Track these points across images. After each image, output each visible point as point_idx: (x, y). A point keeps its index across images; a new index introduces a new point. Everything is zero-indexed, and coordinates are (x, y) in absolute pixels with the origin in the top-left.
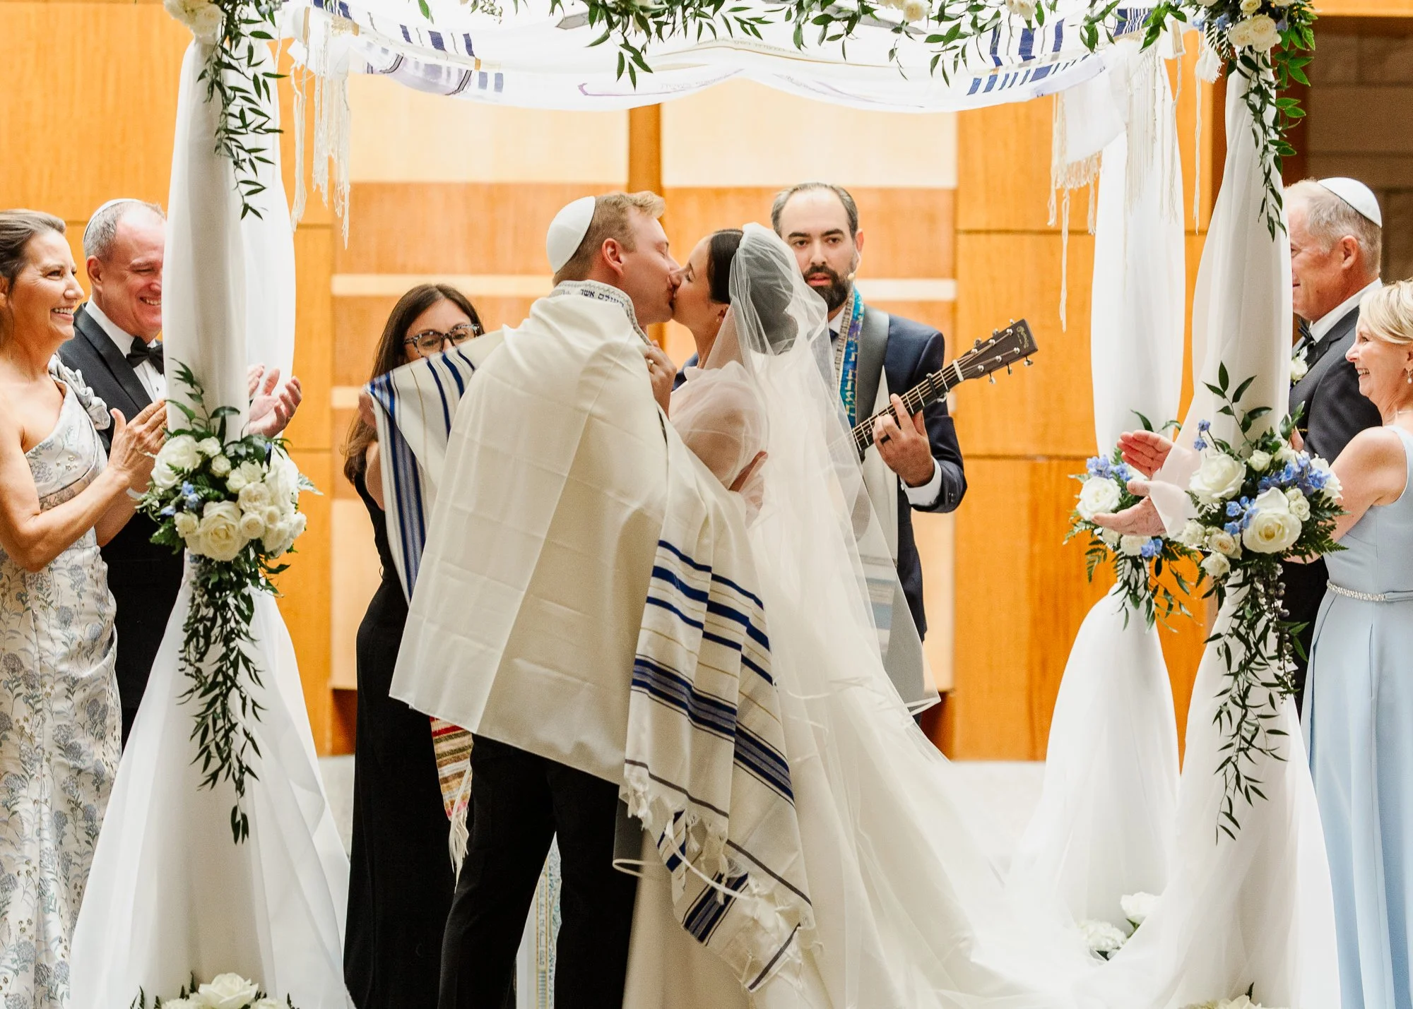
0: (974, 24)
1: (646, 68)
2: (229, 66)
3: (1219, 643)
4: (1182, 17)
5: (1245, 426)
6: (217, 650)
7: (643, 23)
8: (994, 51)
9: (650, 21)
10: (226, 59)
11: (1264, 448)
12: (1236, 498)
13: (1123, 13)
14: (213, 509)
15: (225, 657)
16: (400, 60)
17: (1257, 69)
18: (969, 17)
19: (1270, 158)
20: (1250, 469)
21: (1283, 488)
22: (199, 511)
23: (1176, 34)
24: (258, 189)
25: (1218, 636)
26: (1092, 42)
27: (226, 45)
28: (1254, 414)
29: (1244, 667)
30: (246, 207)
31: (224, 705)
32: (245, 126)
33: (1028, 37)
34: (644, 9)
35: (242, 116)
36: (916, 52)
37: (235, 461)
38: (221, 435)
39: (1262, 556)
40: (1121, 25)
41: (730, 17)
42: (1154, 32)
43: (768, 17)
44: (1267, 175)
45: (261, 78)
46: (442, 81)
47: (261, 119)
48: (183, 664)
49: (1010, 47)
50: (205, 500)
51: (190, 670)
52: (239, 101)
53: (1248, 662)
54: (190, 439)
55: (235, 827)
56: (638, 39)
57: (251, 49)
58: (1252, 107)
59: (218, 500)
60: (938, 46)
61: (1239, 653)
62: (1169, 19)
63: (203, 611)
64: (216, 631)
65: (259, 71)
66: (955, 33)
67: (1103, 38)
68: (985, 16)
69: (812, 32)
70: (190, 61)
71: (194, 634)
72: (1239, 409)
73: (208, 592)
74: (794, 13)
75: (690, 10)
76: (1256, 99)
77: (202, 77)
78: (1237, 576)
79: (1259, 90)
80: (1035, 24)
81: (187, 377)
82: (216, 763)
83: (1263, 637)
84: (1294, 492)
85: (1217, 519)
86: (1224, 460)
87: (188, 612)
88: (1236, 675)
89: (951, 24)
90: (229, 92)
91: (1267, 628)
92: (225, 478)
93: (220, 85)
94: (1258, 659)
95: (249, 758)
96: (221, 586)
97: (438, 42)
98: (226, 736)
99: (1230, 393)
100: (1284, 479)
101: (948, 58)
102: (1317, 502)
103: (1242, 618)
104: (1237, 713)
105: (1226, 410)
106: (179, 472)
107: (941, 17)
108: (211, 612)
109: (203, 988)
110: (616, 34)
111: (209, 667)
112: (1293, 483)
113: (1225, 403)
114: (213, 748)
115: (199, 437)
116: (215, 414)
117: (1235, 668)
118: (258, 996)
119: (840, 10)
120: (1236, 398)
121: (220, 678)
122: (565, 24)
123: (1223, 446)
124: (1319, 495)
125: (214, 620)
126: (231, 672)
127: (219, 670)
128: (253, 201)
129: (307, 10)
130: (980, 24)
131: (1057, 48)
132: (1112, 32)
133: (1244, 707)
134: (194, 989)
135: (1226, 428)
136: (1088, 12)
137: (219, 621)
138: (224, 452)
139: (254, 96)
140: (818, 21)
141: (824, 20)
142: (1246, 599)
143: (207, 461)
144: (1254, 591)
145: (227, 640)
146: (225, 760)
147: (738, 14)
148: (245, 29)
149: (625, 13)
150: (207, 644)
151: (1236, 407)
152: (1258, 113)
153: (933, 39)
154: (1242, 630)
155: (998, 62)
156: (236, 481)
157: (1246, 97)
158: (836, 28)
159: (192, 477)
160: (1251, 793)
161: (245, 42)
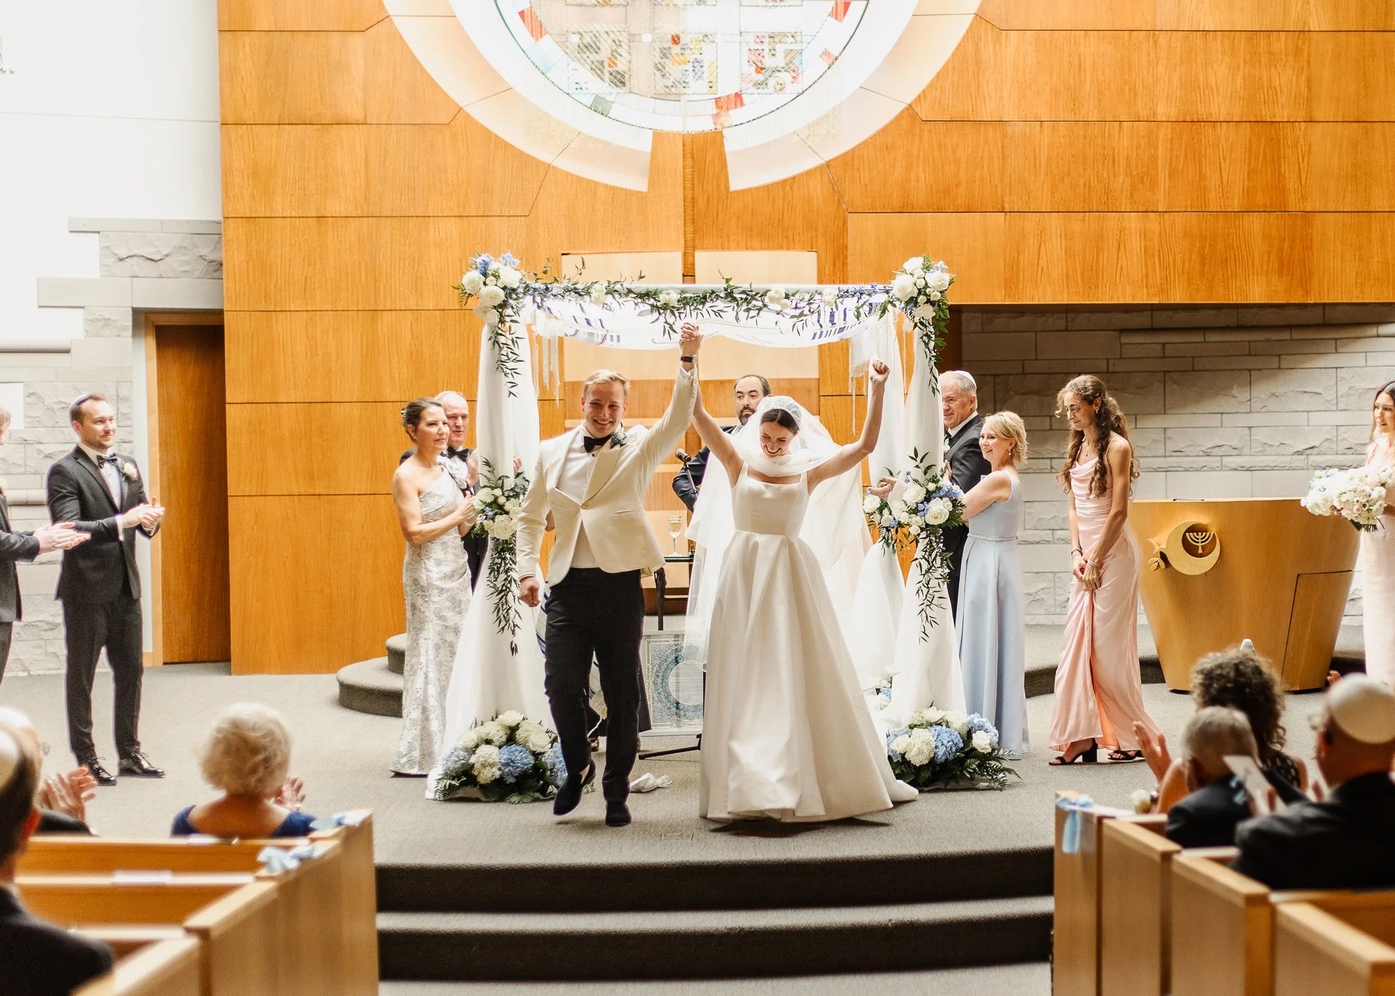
0: (810, 311)
1: (674, 331)
2: (501, 335)
3: (917, 562)
4: (894, 306)
5: (925, 473)
6: (503, 576)
7: (673, 313)
8: (819, 321)
9: (676, 313)
10: (500, 332)
11: (933, 482)
12: (922, 503)
13: (871, 304)
14: (499, 518)
15: (506, 580)
16: (577, 331)
17: (926, 326)
18: (808, 307)
19: (932, 363)
20: (927, 491)
21: (941, 498)
22: (493, 519)
23: (894, 313)
24: (514, 385)
25: (916, 559)
26: (858, 317)
27: (500, 326)
28: (929, 468)
29: (927, 572)
30: (510, 393)
31: (506, 599)
32: (509, 359)
33: (832, 315)
34: (673, 307)
35: (507, 356)
36: (787, 323)
37: (508, 498)
38: (502, 487)
39: (933, 526)
40: (871, 310)
41: (710, 310)
42: (884, 312)
43: (726, 309)
44: (931, 370)
45: (515, 339)
46: (595, 339)
47: (515, 356)
48: (489, 583)
49: (825, 319)
50: (496, 514)
51: (492, 585)
52: (505, 349)
53: (929, 569)
54: (489, 489)
55: (512, 649)
56: (671, 320)
57: (510, 327)
58: (924, 342)
59: (501, 514)
60: (795, 320)
61: (925, 566)
62: (890, 307)
63: (497, 561)
64: (502, 568)
65: (514, 336)
66: (802, 314)
67: (863, 315)
68: (814, 306)
69: (743, 315)
70: (485, 333)
71: (493, 570)
72: (923, 466)
73: (498, 552)
74: (736, 307)
75: (692, 307)
76: (925, 339)
77: (490, 339)
78: (924, 534)
79: (927, 335)
80: (835, 310)
81: (487, 464)
82: (503, 623)
83: (935, 559)
84: (945, 499)
85: (915, 511)
86: (917, 487)
87: (491, 561)
88: (924, 575)
89: (801, 310)
90: (501, 345)
91: (936, 555)
92: (503, 505)
93: (498, 343)
94: (933, 568)
95: (517, 621)
96: (503, 550)
97: (588, 323)
98: (507, 612)
99: (919, 459)
100: (941, 494)
101: (799, 325)
102: (955, 503)
103: (926, 551)
104: (925, 590)
105: (917, 466)
106: (484, 503)
107: (796, 308)
108: (499, 561)
109: (500, 717)
110: (662, 318)
111: (499, 584)
112: (946, 496)
113: (916, 463)
114: (502, 617)
115: (493, 488)
116: (500, 479)
117: (923, 572)
118: (524, 719)
119: (755, 306)
120: (921, 461)
121: (504, 588)
122: (640, 314)
123: (916, 481)
124: (956, 500)
125: (501, 564)
126: (509, 585)
127: (504, 585)
128: (512, 390)
129: (535, 311)
130: (812, 310)
131: (845, 320)
132: (867, 313)
133: (928, 588)
134: (497, 717)
135: (918, 474)
136: (857, 304)
137: (503, 564)
138: (503, 494)
139: (512, 347)
140: (745, 310)
141: (748, 310)
142: (928, 544)
143: (496, 498)
144: (930, 540)
145: (506, 572)
146: (507, 621)
147: (713, 309)
148: (508, 319)
149: (665, 309)
150: (499, 574)
151: (921, 465)
152: (927, 345)
153: (793, 317)
154: (926, 557)
155: (821, 326)
156: (508, 507)
157: (922, 338)
158: (753, 313)
159: (490, 505)
160: (933, 623)
161: (507, 325)
